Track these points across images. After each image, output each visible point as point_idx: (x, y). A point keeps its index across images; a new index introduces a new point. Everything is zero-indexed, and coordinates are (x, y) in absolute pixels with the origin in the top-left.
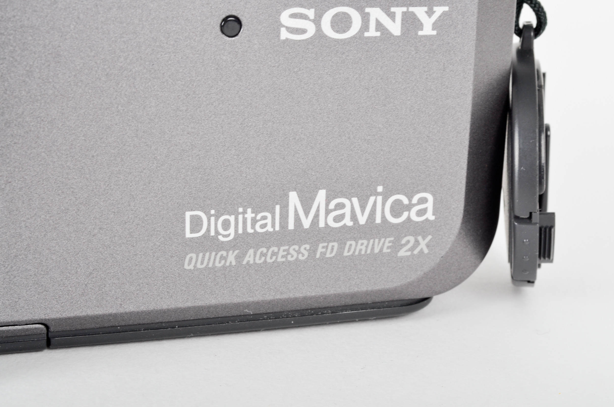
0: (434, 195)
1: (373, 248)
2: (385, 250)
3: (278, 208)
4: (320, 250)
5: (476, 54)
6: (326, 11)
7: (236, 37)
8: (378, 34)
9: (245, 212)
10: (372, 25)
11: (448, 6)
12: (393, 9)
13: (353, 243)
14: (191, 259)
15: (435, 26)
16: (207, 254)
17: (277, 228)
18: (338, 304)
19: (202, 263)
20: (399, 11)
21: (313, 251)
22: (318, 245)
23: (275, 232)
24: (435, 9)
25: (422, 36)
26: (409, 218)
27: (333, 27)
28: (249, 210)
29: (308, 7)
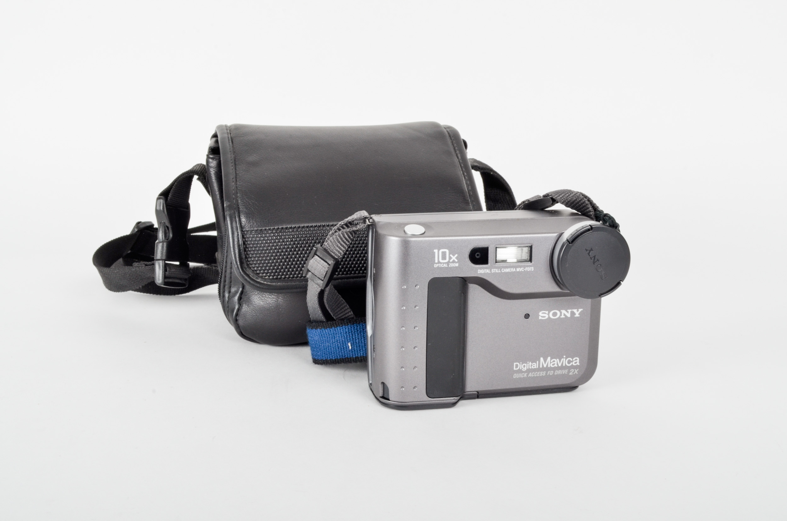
0: (579, 358)
1: (563, 372)
2: (566, 373)
3: (538, 362)
4: (548, 373)
6: (551, 312)
7: (528, 319)
8: (564, 317)
9: (529, 363)
10: (563, 314)
11: (583, 309)
13: (557, 371)
14: (515, 375)
15: (579, 314)
16: (519, 374)
17: (537, 367)
18: (553, 388)
19: (518, 376)
20: (569, 311)
21: (546, 373)
22: (548, 372)
23: (537, 368)
24: (579, 310)
26: (572, 365)
27: (552, 315)
28: (530, 362)
29: (546, 311)
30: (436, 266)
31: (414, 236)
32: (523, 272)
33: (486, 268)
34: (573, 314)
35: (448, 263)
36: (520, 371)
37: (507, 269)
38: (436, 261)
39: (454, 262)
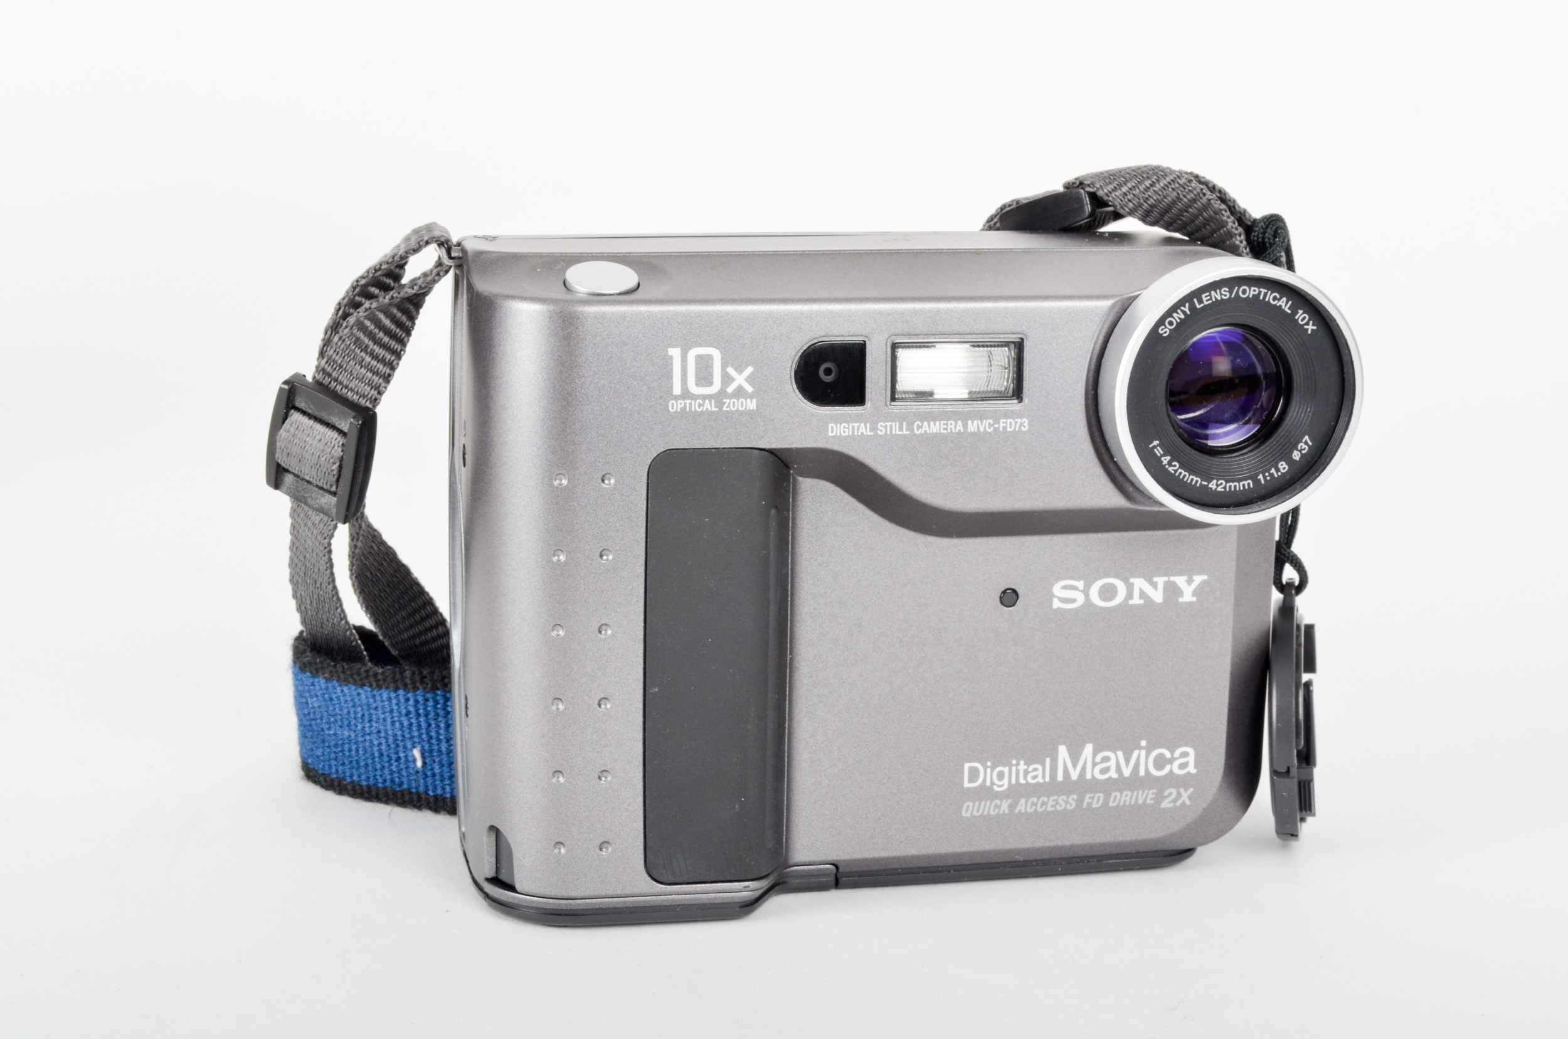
0: (1195, 749)
1: (1137, 800)
2: (1149, 802)
3: (1048, 760)
4: (1087, 800)
5: (1234, 618)
6: (1093, 583)
7: (1013, 607)
8: (1142, 602)
9: (1018, 764)
10: (1136, 593)
11: (1206, 574)
12: (1155, 579)
13: (1118, 794)
14: (968, 807)
15: (1194, 594)
16: (983, 803)
17: (1047, 779)
18: (1104, 853)
19: (978, 811)
20: (1160, 581)
21: (1080, 801)
22: (1084, 796)
23: (1045, 783)
24: (1195, 577)
25: (1183, 603)
26: (1171, 772)
27: (1100, 596)
28: (1022, 762)
29: (1078, 579)
30: (675, 406)
31: (598, 298)
32: (990, 433)
33: (858, 419)
34: (1172, 591)
35: (719, 397)
36: (985, 793)
37: (932, 423)
38: (677, 390)
39: (740, 393)
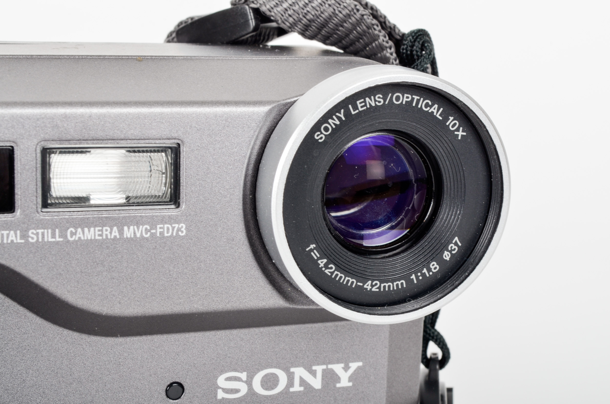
5: (387, 399)
6: (256, 373)
7: (179, 400)
8: (302, 389)
10: (297, 381)
11: (362, 361)
12: (314, 368)
15: (350, 379)
20: (319, 369)
24: (351, 364)
25: (340, 388)
27: (262, 386)
29: (241, 371)
32: (147, 238)
33: (7, 227)
37: (86, 229)
